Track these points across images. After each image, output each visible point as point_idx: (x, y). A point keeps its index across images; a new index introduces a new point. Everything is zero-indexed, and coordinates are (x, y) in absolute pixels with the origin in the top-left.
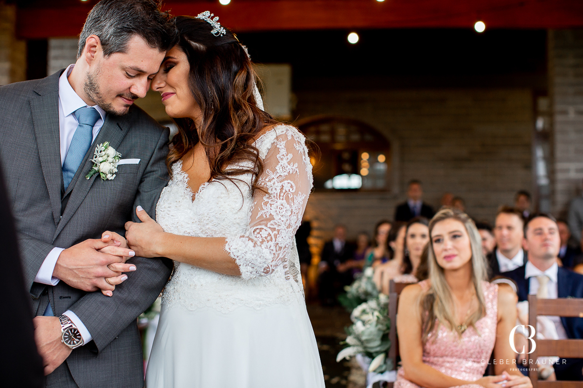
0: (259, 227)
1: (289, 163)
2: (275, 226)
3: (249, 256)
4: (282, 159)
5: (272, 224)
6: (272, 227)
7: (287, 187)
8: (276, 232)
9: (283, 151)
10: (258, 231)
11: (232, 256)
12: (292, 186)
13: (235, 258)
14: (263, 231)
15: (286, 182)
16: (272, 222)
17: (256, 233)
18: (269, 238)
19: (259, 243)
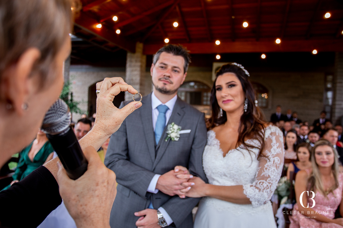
0: (262, 181)
1: (277, 148)
2: (271, 181)
3: (256, 197)
4: (274, 146)
5: (269, 180)
6: (269, 182)
7: (276, 161)
8: (270, 184)
9: (274, 141)
10: (261, 183)
11: (248, 197)
12: (278, 160)
13: (250, 198)
14: (264, 183)
15: (276, 158)
16: (269, 179)
17: (260, 184)
18: (267, 187)
19: (262, 190)
